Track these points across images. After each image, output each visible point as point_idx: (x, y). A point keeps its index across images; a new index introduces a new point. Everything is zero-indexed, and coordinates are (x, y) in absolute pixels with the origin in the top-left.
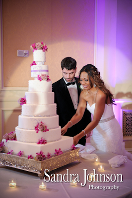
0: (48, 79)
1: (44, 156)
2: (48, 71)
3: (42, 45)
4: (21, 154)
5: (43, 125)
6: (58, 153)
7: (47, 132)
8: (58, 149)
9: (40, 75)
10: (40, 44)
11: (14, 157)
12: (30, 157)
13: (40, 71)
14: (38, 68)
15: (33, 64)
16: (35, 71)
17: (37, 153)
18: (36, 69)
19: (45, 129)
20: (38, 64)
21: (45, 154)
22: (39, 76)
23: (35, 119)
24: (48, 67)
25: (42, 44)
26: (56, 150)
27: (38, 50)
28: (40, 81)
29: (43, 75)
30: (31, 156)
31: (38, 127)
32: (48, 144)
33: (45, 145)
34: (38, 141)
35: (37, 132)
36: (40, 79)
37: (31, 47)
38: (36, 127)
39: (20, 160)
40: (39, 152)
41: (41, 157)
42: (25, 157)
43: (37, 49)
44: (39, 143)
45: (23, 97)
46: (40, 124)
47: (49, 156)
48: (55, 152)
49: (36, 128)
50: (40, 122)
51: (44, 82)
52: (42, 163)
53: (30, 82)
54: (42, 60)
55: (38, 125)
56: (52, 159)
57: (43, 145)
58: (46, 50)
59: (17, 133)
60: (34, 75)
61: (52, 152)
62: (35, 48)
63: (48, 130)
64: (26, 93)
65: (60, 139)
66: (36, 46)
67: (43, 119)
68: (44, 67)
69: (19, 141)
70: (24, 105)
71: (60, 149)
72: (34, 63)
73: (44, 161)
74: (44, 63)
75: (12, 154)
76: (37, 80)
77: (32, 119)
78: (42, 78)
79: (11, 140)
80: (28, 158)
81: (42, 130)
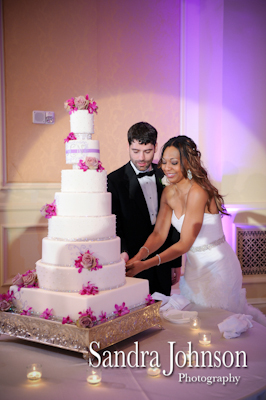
0: (99, 168)
1: (95, 318)
2: (98, 151)
3: (87, 102)
4: (48, 315)
5: (92, 256)
6: (120, 311)
7: (99, 271)
8: (120, 304)
9: (84, 160)
10: (83, 98)
11: (35, 320)
12: (67, 320)
13: (83, 151)
14: (80, 145)
15: (69, 139)
16: (74, 151)
17: (80, 313)
18: (76, 148)
19: (95, 265)
20: (80, 138)
21: (97, 314)
22: (81, 161)
23: (75, 246)
24: (99, 144)
25: (87, 98)
26: (116, 306)
27: (79, 111)
28: (85, 170)
29: (89, 160)
30: (68, 318)
31: (81, 260)
32: (101, 294)
33: (96, 295)
34: (81, 289)
35: (80, 271)
36: (84, 167)
37: (66, 104)
39: (46, 327)
40: (84, 309)
41: (88, 320)
42: (55, 319)
43: (77, 109)
44: (84, 292)
45: (50, 203)
46: (85, 256)
47: (103, 317)
48: (115, 310)
49: (78, 263)
50: (84, 251)
51: (92, 172)
52: (90, 331)
53: (65, 173)
54: (88, 130)
55: (81, 258)
56: (109, 325)
57: (91, 296)
58: (95, 110)
59: (39, 273)
60: (73, 159)
61: (110, 311)
62: (74, 107)
63: (101, 267)
64: (57, 194)
65: (125, 283)
66: (76, 103)
67: (90, 246)
68: (92, 144)
69: (44, 289)
70: (53, 217)
71: (124, 304)
72: (71, 137)
73: (95, 327)
74: (91, 136)
75: (30, 314)
76: (77, 170)
77: (69, 245)
78: (87, 164)
79: (29, 287)
80: (64, 323)
81: (89, 268)
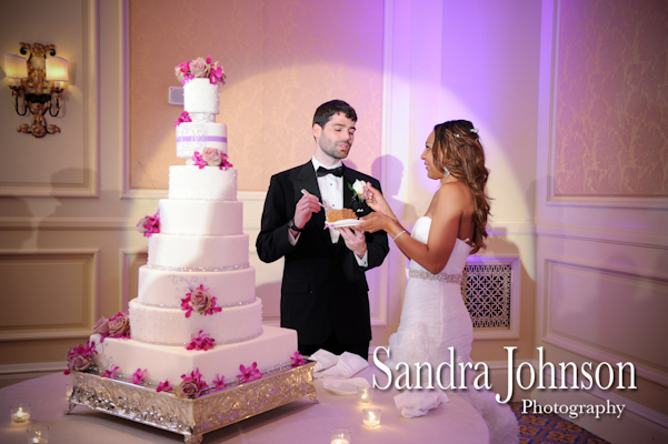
0: (224, 164)
1: (202, 385)
2: (224, 140)
3: (209, 66)
4: (139, 378)
5: (205, 294)
6: (247, 376)
7: (216, 315)
8: (248, 365)
9: (201, 152)
10: (201, 61)
11: (122, 385)
12: (165, 387)
13: (201, 139)
14: (196, 130)
15: (182, 121)
16: (188, 139)
17: (183, 376)
18: (190, 134)
19: (209, 306)
20: (198, 121)
21: (208, 379)
22: (196, 153)
23: (182, 278)
24: (225, 129)
25: (208, 61)
26: (242, 367)
27: (195, 80)
28: (201, 167)
29: (208, 152)
30: (166, 384)
31: (188, 299)
32: (217, 349)
33: (209, 351)
34: (189, 341)
35: (187, 315)
36: (200, 162)
37: (178, 69)
38: (183, 301)
39: (136, 395)
40: (188, 372)
41: (194, 386)
42: (149, 385)
43: (193, 77)
44: (192, 346)
45: (151, 215)
46: (196, 293)
47: (220, 384)
48: (240, 373)
49: (185, 303)
50: (197, 285)
51: (213, 170)
52: (195, 404)
53: (174, 171)
54: (210, 108)
55: (189, 295)
56: (230, 394)
57: (202, 352)
58: (221, 80)
59: (133, 319)
60: (185, 150)
61: (231, 373)
62: (188, 74)
63: (220, 309)
64: (162, 201)
65: (260, 333)
66: (192, 68)
67: (205, 278)
68: (214, 129)
69: (139, 340)
70: (154, 235)
71: (255, 364)
72: (185, 118)
73: (204, 397)
74: (215, 117)
75: (116, 377)
76: (191, 167)
77: (174, 276)
78: (204, 158)
79: (116, 336)
80: (159, 390)
81: (200, 310)
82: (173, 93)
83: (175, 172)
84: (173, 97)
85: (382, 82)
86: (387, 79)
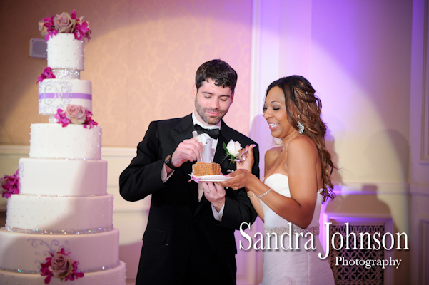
0: (88, 122)
2: (89, 97)
3: (74, 22)
5: (66, 258)
7: (78, 281)
9: (64, 109)
10: (67, 16)
13: (65, 96)
14: (59, 87)
15: (44, 77)
16: (51, 96)
18: (53, 91)
19: (70, 271)
20: (61, 76)
22: (59, 111)
23: (42, 242)
24: (90, 85)
25: (73, 16)
27: (60, 35)
28: (64, 125)
29: (72, 110)
31: (49, 264)
35: (47, 281)
36: (63, 120)
37: (41, 24)
38: (43, 265)
43: (56, 32)
45: (10, 174)
46: (56, 257)
49: (45, 268)
50: (57, 249)
51: (76, 129)
53: (35, 128)
54: (74, 63)
55: (50, 260)
58: (87, 35)
60: (47, 107)
62: (53, 30)
63: (81, 275)
64: (22, 160)
66: (56, 23)
67: (67, 241)
68: (78, 86)
70: (14, 196)
72: (48, 74)
74: (79, 73)
76: (54, 124)
77: (34, 240)
78: (68, 116)
82: (36, 45)
83: (37, 130)
84: (35, 50)
85: (251, 36)
86: (256, 33)
